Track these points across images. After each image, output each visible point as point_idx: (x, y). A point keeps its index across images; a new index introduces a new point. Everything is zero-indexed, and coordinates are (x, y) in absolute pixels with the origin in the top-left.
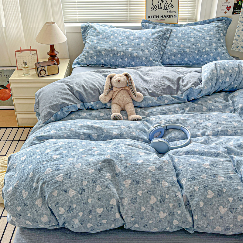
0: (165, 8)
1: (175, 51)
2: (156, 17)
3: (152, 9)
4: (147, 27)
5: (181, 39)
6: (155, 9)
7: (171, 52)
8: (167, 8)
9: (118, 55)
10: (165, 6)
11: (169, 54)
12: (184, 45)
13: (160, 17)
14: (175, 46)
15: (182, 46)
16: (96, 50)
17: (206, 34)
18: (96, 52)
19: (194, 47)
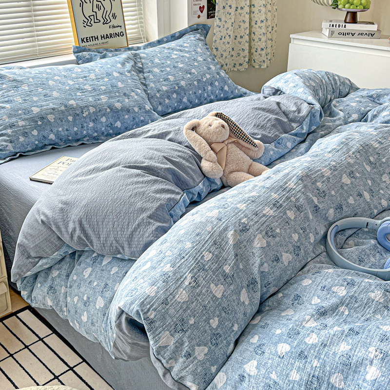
0: (105, 21)
1: (165, 88)
2: (94, 38)
3: (85, 25)
4: (88, 59)
5: (163, 67)
6: (90, 23)
7: (161, 92)
8: (107, 20)
9: (84, 115)
10: (104, 17)
11: (158, 96)
12: (174, 75)
13: (100, 38)
14: (161, 80)
15: (171, 78)
16: (31, 116)
17: (193, 53)
18: (33, 120)
19: (189, 76)
